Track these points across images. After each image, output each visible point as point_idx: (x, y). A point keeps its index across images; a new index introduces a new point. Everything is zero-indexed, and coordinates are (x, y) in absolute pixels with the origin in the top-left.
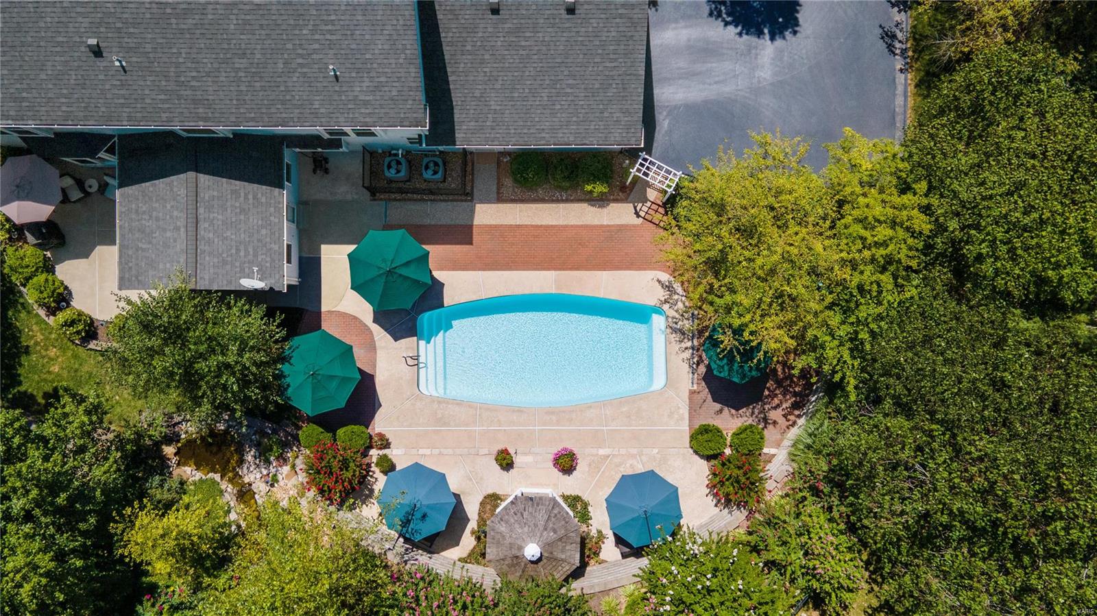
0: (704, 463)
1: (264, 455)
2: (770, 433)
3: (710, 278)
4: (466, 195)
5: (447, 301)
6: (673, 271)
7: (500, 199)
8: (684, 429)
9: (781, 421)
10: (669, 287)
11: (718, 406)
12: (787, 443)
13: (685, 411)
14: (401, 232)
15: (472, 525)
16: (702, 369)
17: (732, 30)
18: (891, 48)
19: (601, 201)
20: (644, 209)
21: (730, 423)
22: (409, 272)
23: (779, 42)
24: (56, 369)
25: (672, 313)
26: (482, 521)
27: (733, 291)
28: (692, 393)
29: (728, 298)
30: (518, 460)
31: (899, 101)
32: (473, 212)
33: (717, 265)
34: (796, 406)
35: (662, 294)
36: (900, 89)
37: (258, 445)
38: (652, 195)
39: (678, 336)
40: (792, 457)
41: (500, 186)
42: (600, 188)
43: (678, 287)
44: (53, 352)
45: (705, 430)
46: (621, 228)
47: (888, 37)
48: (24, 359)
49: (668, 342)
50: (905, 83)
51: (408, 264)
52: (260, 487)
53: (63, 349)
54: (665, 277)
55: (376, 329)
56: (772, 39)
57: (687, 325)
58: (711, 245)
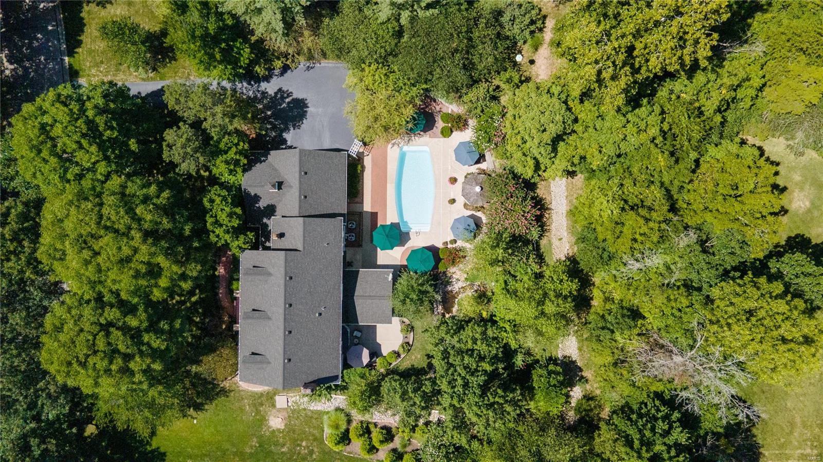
0: (454, 133)
1: (449, 283)
2: (444, 110)
3: (390, 130)
4: (361, 214)
5: (397, 221)
6: (388, 142)
7: (362, 203)
8: (443, 140)
9: (440, 106)
10: (394, 144)
11: (435, 128)
12: (447, 104)
13: (436, 140)
14: (374, 233)
15: (474, 213)
16: (422, 133)
17: (304, 121)
18: (312, 68)
19: (363, 167)
20: (366, 153)
21: (440, 124)
22: (387, 231)
23: (309, 105)
24: (419, 356)
25: (402, 144)
26: (473, 210)
27: (394, 124)
28: (430, 137)
29: (396, 125)
30: (452, 198)
31: (330, 65)
32: (367, 212)
33: (386, 129)
34: (435, 101)
35: (396, 147)
36: (326, 65)
37: (446, 286)
38: (361, 150)
39: (410, 141)
40: (451, 103)
41: (357, 203)
42: (359, 167)
43: (393, 142)
44: (413, 357)
45: (442, 133)
46: (373, 161)
47: (308, 68)
48: (415, 366)
49: (413, 145)
50: (325, 63)
51: (384, 231)
52: (460, 284)
53: (413, 354)
54: (390, 146)
55: (407, 246)
56: (308, 107)
57: (406, 139)
58: (380, 130)
